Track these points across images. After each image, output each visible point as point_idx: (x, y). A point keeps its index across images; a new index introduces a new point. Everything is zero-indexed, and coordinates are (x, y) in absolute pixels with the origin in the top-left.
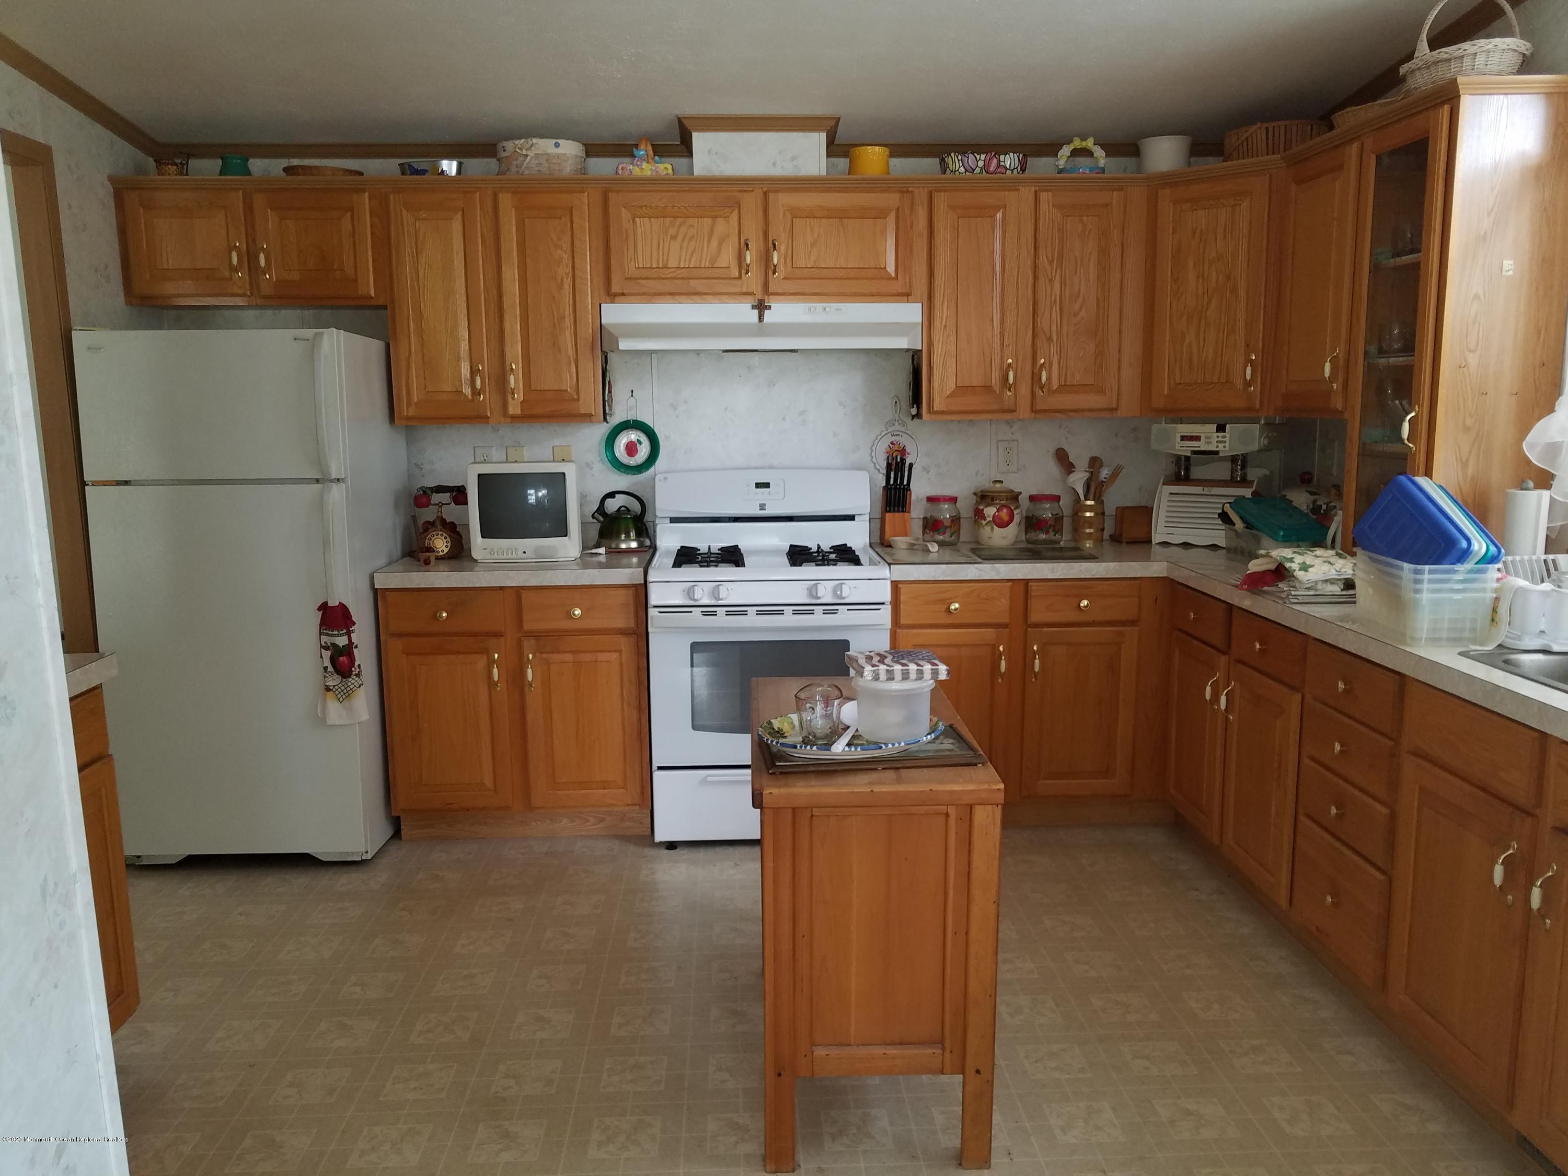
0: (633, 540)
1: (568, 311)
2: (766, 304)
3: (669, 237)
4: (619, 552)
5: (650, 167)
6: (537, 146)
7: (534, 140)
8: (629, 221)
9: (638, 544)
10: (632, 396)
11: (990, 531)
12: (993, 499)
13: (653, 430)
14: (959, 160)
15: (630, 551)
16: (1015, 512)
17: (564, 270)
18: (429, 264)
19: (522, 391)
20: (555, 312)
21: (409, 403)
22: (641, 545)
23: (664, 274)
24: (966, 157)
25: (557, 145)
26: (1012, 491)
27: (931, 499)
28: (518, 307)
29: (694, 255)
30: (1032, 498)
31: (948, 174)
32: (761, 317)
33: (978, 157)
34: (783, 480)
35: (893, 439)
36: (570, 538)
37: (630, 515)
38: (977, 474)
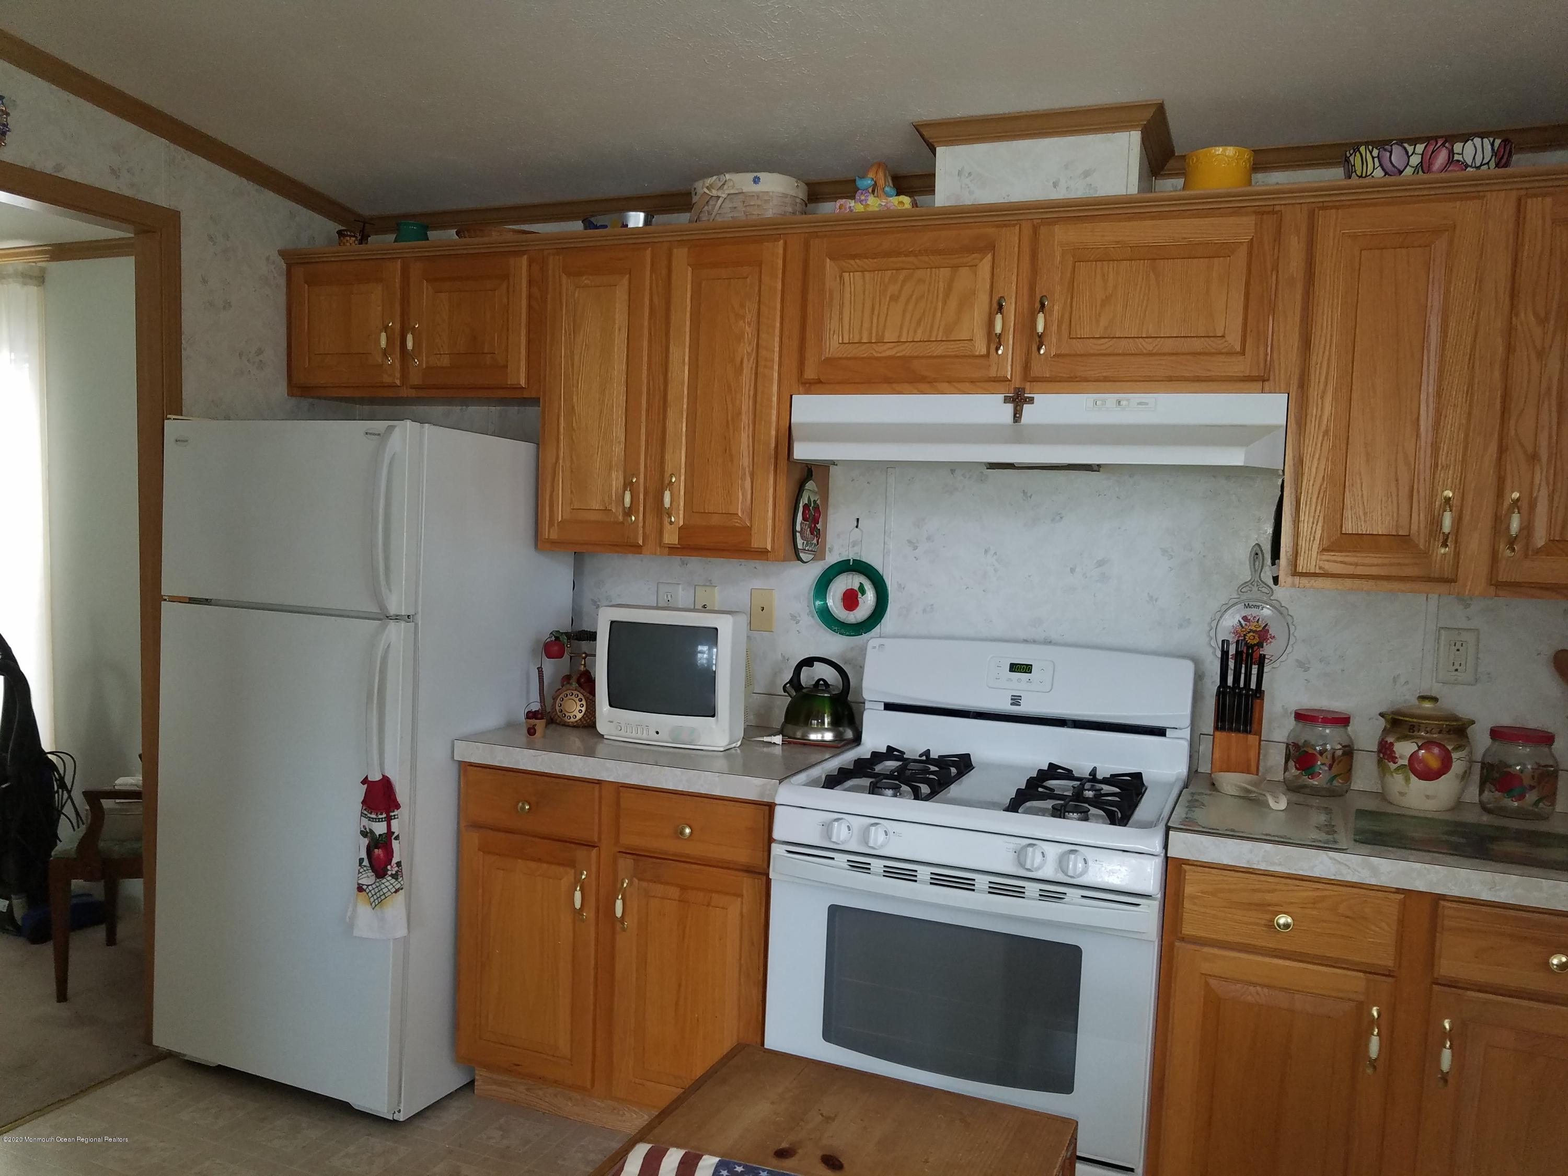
0: (827, 730)
1: (746, 405)
2: (1026, 395)
3: (888, 299)
4: (804, 744)
5: (879, 202)
6: (731, 184)
7: (728, 176)
8: (836, 278)
9: (835, 736)
10: (857, 527)
11: (1403, 782)
12: (1412, 728)
13: (882, 577)
14: (1373, 158)
15: (822, 745)
16: (1455, 755)
17: (745, 349)
18: (586, 345)
19: (681, 512)
20: (730, 406)
21: (551, 524)
22: (839, 737)
23: (877, 352)
24: (1385, 150)
25: (756, 180)
26: (1456, 718)
27: (1301, 716)
28: (685, 400)
29: (922, 323)
30: (1497, 734)
31: (1355, 180)
32: (1017, 416)
33: (1410, 149)
34: (1054, 663)
35: (1245, 612)
36: (717, 720)
37: (829, 692)
38: (1395, 680)
